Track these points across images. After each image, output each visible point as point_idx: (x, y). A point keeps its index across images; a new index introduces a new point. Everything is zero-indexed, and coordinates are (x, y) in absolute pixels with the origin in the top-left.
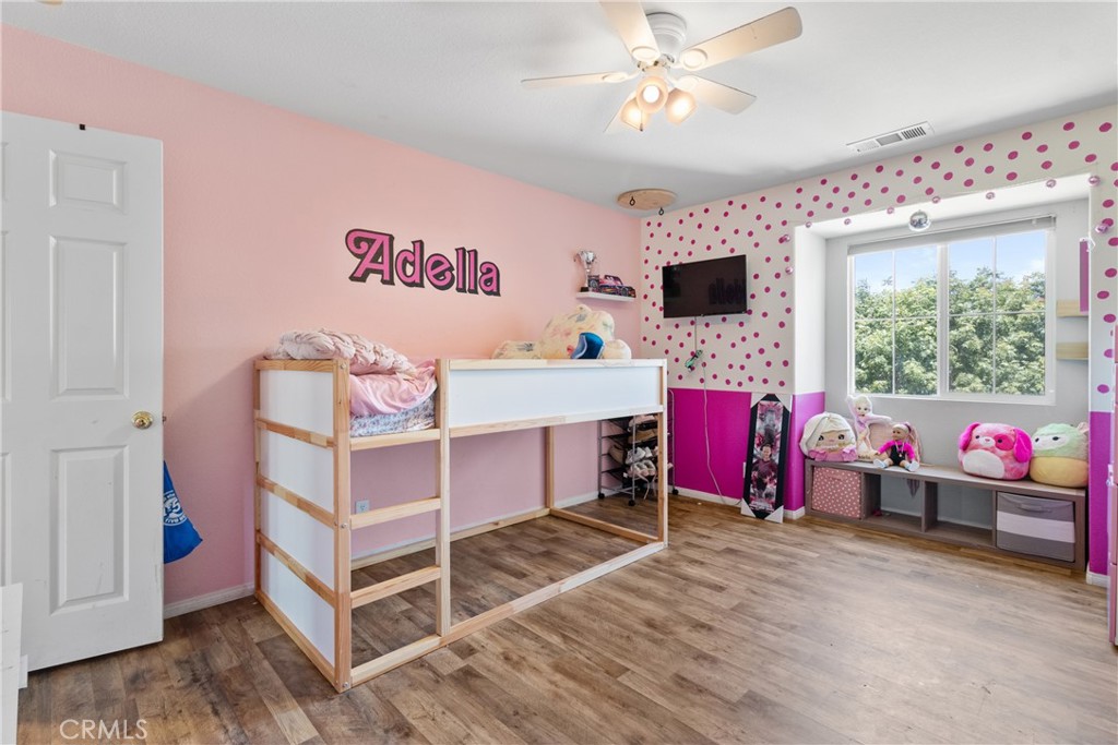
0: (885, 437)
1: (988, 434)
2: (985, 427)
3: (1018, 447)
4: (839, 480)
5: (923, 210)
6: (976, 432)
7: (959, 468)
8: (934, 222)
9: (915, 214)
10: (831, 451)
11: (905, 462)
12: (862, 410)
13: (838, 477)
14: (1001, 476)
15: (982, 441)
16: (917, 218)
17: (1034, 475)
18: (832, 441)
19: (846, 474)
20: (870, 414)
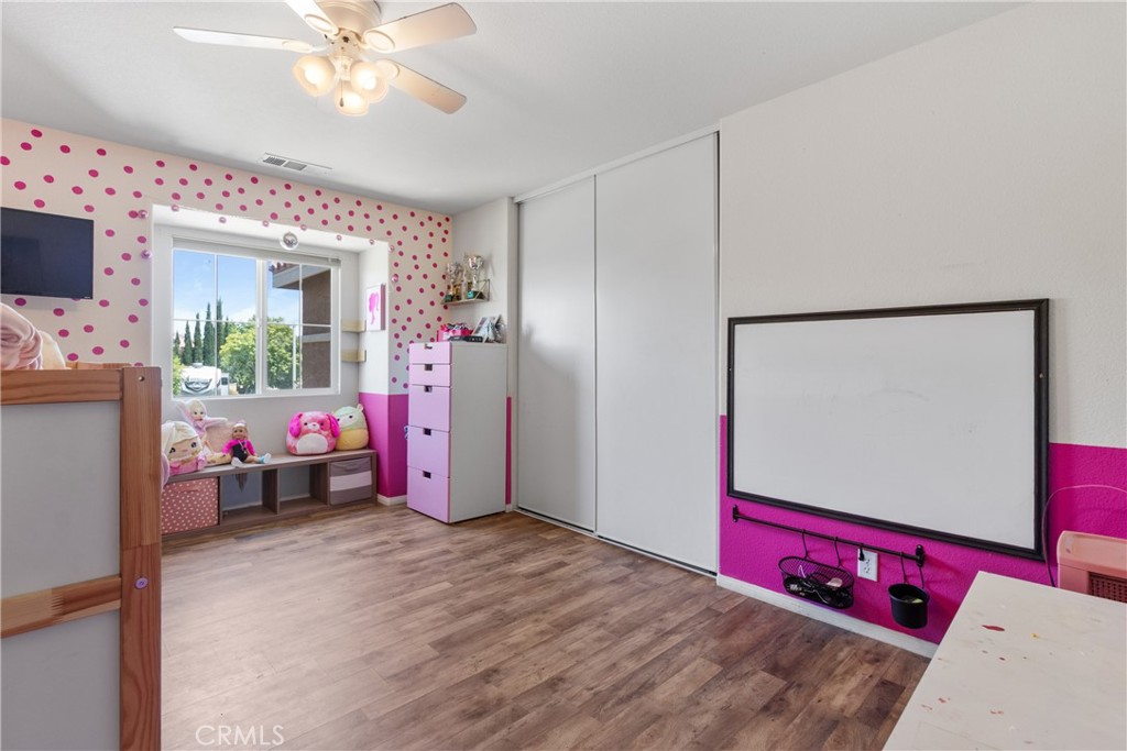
0: (225, 438)
1: (313, 420)
2: (308, 416)
3: (331, 427)
4: (197, 491)
5: (292, 232)
6: (303, 420)
7: (290, 452)
8: (301, 245)
9: (287, 235)
10: (183, 462)
11: (250, 457)
12: (199, 414)
13: (197, 488)
14: (325, 451)
15: (310, 426)
16: (290, 238)
17: (340, 447)
18: (185, 451)
19: (204, 483)
20: (207, 418)
